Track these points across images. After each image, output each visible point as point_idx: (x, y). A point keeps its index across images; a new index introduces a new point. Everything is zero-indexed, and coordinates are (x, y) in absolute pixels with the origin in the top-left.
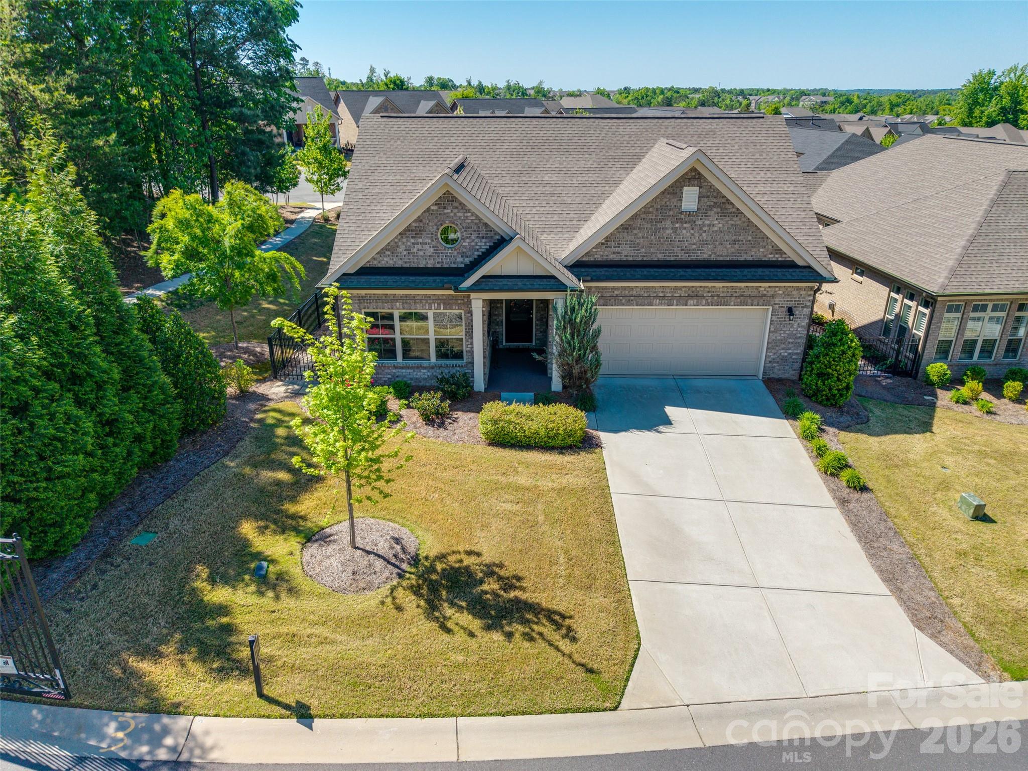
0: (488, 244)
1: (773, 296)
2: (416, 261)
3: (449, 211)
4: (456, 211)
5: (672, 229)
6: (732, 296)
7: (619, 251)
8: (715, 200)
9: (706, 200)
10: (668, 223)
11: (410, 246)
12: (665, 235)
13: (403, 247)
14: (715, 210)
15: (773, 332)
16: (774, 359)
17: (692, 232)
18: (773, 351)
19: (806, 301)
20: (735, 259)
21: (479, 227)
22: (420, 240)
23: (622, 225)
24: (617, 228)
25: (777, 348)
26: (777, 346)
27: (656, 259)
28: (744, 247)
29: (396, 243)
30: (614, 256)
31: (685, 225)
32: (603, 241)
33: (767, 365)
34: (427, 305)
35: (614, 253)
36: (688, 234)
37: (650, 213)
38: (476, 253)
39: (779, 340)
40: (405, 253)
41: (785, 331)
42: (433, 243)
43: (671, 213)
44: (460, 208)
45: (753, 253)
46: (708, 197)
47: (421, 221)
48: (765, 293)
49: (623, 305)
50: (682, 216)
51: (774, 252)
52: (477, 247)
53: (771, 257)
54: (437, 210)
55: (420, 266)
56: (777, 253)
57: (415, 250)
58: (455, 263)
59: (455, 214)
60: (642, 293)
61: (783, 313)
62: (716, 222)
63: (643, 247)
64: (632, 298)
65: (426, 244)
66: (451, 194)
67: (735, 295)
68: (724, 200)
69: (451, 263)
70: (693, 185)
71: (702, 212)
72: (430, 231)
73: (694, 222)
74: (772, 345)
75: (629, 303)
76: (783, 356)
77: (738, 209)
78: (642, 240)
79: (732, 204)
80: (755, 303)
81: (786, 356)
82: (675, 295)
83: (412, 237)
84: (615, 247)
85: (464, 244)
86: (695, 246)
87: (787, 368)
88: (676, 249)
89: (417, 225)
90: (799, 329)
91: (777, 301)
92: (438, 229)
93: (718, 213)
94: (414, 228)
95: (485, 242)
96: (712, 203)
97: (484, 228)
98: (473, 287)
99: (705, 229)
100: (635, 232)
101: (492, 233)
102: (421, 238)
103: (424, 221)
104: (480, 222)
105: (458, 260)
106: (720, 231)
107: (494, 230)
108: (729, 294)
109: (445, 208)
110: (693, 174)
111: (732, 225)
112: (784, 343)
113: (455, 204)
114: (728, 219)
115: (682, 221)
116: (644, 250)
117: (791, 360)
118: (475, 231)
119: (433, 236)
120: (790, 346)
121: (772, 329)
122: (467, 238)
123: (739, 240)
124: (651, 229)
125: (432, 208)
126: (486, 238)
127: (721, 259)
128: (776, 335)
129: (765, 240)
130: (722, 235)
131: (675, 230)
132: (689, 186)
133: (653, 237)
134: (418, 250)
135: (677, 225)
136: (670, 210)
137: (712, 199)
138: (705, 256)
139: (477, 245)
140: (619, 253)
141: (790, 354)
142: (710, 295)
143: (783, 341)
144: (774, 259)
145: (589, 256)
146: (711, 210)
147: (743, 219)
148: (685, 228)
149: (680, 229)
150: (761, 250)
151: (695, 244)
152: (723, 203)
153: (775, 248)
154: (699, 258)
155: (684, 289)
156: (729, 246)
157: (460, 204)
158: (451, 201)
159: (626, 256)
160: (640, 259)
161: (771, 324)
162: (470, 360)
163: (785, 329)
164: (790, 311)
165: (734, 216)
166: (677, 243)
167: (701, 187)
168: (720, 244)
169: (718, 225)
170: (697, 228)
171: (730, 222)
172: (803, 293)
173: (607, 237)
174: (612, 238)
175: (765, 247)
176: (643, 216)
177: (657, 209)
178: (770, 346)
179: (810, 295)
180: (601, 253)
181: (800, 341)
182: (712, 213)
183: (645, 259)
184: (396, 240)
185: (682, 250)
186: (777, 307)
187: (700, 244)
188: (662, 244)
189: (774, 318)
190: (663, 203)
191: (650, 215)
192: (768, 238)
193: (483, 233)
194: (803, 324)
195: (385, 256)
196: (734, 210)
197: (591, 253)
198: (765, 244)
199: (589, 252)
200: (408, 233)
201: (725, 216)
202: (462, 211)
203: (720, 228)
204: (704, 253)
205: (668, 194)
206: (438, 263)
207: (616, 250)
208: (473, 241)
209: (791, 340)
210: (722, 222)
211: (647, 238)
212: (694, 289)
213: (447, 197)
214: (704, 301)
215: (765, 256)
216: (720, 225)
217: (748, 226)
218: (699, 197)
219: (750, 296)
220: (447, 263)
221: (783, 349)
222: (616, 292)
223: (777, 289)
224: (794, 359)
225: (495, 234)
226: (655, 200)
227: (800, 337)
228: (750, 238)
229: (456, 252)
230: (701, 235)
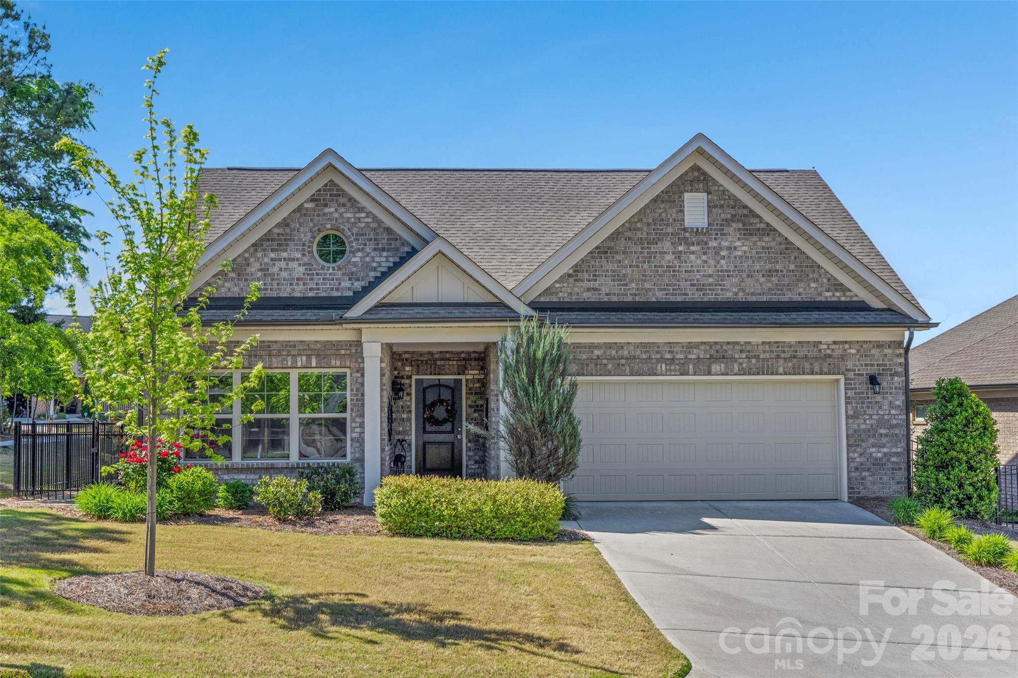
0: (391, 259)
1: (843, 358)
2: (275, 286)
3: (332, 210)
4: (342, 210)
5: (674, 253)
6: (778, 357)
7: (597, 286)
8: (732, 211)
9: (720, 211)
10: (667, 245)
11: (267, 264)
12: (663, 263)
13: (257, 266)
14: (734, 225)
15: (852, 417)
16: (862, 464)
17: (704, 257)
18: (858, 450)
19: (895, 365)
20: (775, 298)
21: (377, 234)
22: (285, 255)
23: (597, 248)
24: (591, 252)
25: (863, 444)
26: (863, 441)
27: (654, 300)
28: (786, 281)
29: (247, 259)
30: (590, 294)
31: (692, 248)
32: (571, 272)
33: (853, 474)
34: (289, 358)
35: (589, 290)
36: (699, 262)
37: (638, 229)
38: (372, 274)
39: (864, 431)
40: (259, 274)
41: (871, 415)
42: (305, 259)
43: (670, 230)
44: (349, 205)
45: (801, 290)
46: (722, 206)
47: (287, 225)
48: (829, 352)
49: (609, 373)
50: (687, 235)
51: (832, 289)
52: (375, 265)
53: (828, 296)
54: (314, 209)
55: (281, 295)
56: (837, 290)
57: (275, 270)
58: (337, 289)
59: (341, 214)
60: (638, 353)
61: (862, 385)
62: (739, 244)
63: (632, 281)
64: (623, 361)
65: (293, 260)
66: (336, 185)
67: (782, 355)
68: (745, 212)
69: (332, 289)
70: (698, 191)
71: (715, 228)
72: (300, 240)
73: (706, 243)
74: (855, 439)
75: (619, 370)
76: (876, 459)
77: (768, 224)
78: (629, 270)
79: (758, 216)
80: (817, 368)
81: (881, 459)
82: (690, 356)
83: (272, 250)
84: (589, 281)
85: (354, 259)
86: (711, 280)
87: (885, 479)
88: (683, 284)
89: (281, 231)
90: (893, 412)
91: (850, 364)
92: (314, 237)
93: (739, 230)
94: (275, 236)
95: (387, 257)
96: (729, 216)
97: (385, 236)
98: (367, 316)
99: (723, 253)
100: (618, 257)
101: (398, 243)
102: (285, 250)
103: (292, 225)
104: (379, 226)
105: (343, 284)
106: (745, 257)
107: (401, 239)
108: (774, 355)
109: (326, 205)
110: (696, 174)
111: (763, 248)
112: (874, 436)
113: (342, 200)
114: (755, 239)
115: (688, 243)
116: (633, 285)
117: (890, 466)
118: (371, 240)
119: (304, 248)
120: (884, 440)
121: (851, 412)
122: (358, 250)
123: (777, 271)
124: (641, 253)
125: (306, 205)
126: (389, 250)
127: (754, 299)
128: (857, 421)
129: (816, 270)
130: (750, 262)
131: (678, 255)
132: (691, 191)
133: (646, 266)
134: (281, 270)
135: (680, 248)
136: (668, 225)
137: (728, 210)
138: (729, 295)
139: (373, 261)
140: (596, 290)
141: (885, 454)
142: (744, 356)
143: (871, 432)
144: (834, 299)
145: (551, 294)
146: (729, 225)
147: (778, 239)
148: (693, 253)
149: (685, 253)
150: (813, 285)
151: (710, 276)
152: (746, 216)
153: (832, 281)
154: (720, 298)
155: (702, 347)
156: (762, 280)
157: (350, 200)
158: (336, 195)
159: (607, 294)
160: (630, 299)
161: (847, 403)
162: (357, 455)
163: (871, 412)
164: (873, 380)
165: (763, 235)
166: (684, 275)
167: (709, 193)
168: (748, 276)
169: (743, 248)
170: (711, 253)
171: (759, 243)
172: (888, 351)
173: (576, 265)
174: (584, 267)
175: (817, 281)
176: (628, 234)
177: (648, 225)
178: (852, 441)
179: (899, 355)
180: (569, 290)
181: (897, 431)
182: (731, 230)
183: (637, 299)
184: (247, 255)
185: (693, 285)
186: (851, 375)
187: (719, 276)
188: (661, 276)
189: (850, 393)
190: (657, 215)
191: (639, 233)
192: (819, 266)
193: (383, 243)
194: (898, 403)
195: (225, 281)
196: (762, 226)
197: (553, 290)
198: (816, 275)
199: (549, 288)
200: (266, 244)
201: (751, 235)
202: (351, 210)
203: (745, 252)
204: (727, 290)
205: (663, 202)
206: (311, 289)
207: (591, 284)
208: (368, 254)
209: (883, 431)
210: (747, 243)
211: (637, 266)
212: (718, 347)
213: (329, 190)
214: (736, 366)
215: (820, 294)
216: (746, 248)
217: (787, 249)
218: (709, 206)
219: (806, 357)
220: (325, 290)
221: (873, 446)
222: (596, 352)
223: (847, 346)
224: (894, 463)
225: (403, 244)
226: (643, 211)
227: (896, 426)
228: (792, 267)
229: (340, 273)
230: (718, 262)
